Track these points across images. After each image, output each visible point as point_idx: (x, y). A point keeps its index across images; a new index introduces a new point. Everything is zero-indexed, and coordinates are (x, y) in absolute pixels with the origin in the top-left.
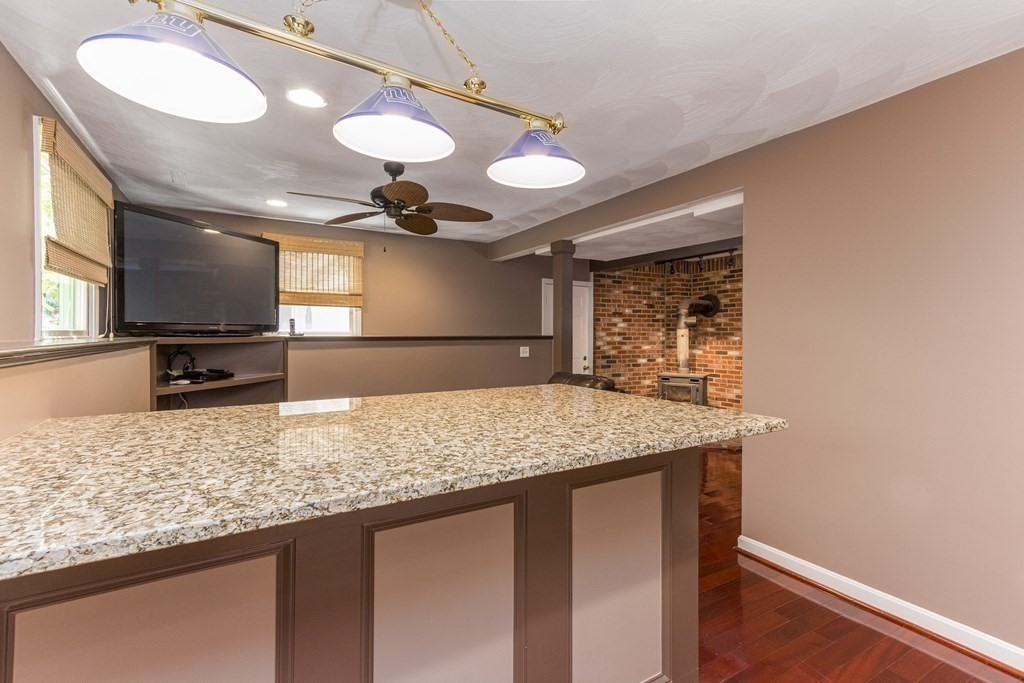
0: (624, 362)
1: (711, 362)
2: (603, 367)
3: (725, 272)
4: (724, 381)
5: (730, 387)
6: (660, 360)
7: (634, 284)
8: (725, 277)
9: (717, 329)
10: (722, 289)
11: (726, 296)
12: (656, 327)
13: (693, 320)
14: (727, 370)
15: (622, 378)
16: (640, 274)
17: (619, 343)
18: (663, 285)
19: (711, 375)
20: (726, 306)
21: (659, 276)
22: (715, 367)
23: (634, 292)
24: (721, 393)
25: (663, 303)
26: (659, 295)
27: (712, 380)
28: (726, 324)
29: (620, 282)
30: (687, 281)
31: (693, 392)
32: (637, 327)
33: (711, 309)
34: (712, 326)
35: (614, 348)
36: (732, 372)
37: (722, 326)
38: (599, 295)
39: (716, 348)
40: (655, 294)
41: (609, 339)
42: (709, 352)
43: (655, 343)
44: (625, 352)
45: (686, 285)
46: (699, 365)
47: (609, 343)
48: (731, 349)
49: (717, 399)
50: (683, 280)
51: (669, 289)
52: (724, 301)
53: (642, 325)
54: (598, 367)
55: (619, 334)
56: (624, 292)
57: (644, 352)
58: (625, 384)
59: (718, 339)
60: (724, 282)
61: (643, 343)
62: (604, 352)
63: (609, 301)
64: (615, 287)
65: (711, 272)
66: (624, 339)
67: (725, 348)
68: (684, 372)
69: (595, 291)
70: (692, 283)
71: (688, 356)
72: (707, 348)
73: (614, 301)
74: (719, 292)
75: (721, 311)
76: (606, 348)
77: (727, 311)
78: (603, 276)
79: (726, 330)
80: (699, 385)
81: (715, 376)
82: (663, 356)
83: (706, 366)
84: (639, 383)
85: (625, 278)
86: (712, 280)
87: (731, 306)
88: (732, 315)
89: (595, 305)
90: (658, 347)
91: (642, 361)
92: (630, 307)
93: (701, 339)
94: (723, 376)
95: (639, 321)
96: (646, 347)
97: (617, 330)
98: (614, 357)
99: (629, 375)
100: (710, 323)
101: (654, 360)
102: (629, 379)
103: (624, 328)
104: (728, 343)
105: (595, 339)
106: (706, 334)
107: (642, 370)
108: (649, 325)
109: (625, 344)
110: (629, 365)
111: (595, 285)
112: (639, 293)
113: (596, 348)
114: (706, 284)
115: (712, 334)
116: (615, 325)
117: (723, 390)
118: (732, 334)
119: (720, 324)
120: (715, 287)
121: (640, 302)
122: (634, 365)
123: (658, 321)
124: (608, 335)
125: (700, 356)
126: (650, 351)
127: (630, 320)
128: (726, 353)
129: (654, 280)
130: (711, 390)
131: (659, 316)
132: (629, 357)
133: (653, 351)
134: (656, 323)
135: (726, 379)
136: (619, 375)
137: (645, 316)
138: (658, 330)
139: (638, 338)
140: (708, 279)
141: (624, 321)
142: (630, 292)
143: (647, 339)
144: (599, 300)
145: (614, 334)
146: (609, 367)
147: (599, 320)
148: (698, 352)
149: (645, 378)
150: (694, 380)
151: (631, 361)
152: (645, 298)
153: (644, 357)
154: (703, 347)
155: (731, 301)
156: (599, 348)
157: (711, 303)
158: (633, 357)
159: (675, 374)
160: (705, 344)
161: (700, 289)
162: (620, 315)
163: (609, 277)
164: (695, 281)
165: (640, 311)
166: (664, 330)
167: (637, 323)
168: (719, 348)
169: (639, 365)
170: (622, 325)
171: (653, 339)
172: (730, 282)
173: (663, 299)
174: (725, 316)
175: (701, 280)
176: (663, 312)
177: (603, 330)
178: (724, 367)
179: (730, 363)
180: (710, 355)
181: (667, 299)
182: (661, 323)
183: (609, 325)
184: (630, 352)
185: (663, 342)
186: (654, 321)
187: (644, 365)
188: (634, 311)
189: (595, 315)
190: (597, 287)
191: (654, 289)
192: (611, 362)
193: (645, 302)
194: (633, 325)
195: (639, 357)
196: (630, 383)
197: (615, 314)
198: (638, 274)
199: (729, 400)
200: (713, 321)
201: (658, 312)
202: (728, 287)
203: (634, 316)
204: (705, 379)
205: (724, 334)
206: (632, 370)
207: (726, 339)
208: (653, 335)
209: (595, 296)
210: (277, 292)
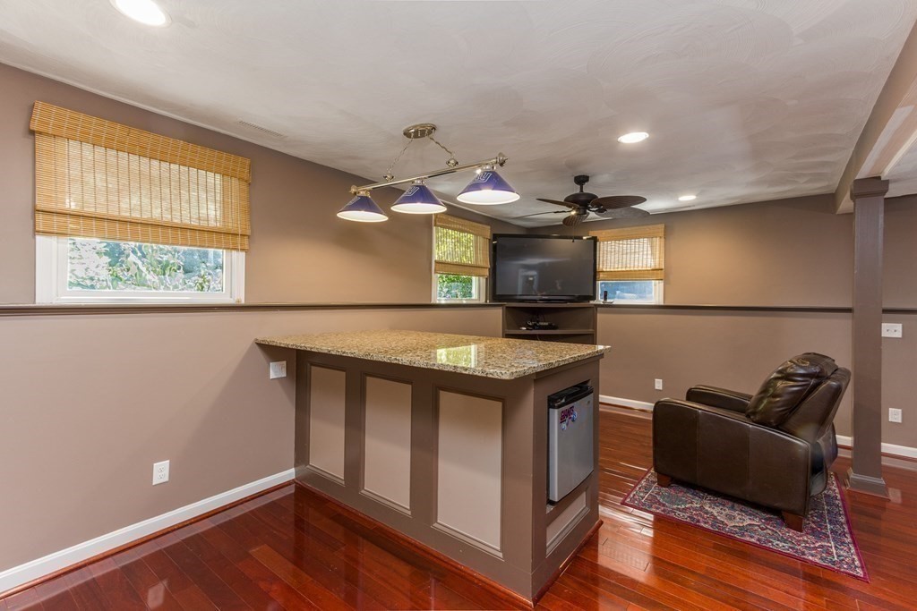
210: (595, 273)
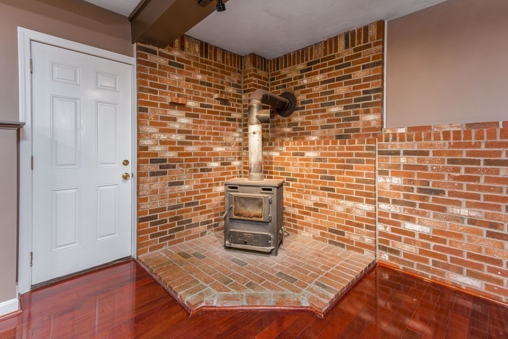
0: (188, 166)
1: (288, 164)
2: (153, 174)
3: (301, 66)
4: (301, 186)
5: (308, 193)
6: (236, 163)
7: (202, 73)
8: (302, 71)
9: (294, 129)
10: (299, 85)
11: (303, 92)
12: (231, 127)
13: (266, 114)
14: (305, 173)
15: (185, 187)
16: (210, 63)
17: (180, 143)
18: (239, 82)
19: (288, 179)
20: (303, 103)
21: (234, 71)
22: (293, 170)
23: (203, 83)
24: (298, 199)
25: (240, 101)
26: (235, 92)
27: (288, 184)
28: (302, 123)
29: (182, 67)
30: (265, 79)
31: (265, 205)
32: (206, 125)
33: (287, 108)
34: (289, 126)
35: (171, 149)
36: (309, 176)
37: (299, 126)
38: (145, 77)
39: (293, 149)
40: (231, 90)
41: (163, 137)
42: (286, 154)
43: (230, 145)
44: (190, 154)
45: (264, 84)
46: (277, 168)
47: (163, 143)
48: (308, 149)
49: (293, 206)
50: (260, 77)
51: (246, 87)
52: (301, 98)
53: (214, 123)
54: (144, 175)
55: (180, 132)
56: (187, 80)
57: (216, 154)
58: (189, 193)
59: (295, 139)
60: (301, 77)
61: (215, 144)
62: (156, 154)
63: (164, 87)
64: (173, 71)
65: (288, 68)
66: (187, 138)
67: (301, 149)
68: (256, 178)
69: (138, 69)
70: (269, 82)
71: (260, 158)
72: (284, 149)
73: (170, 88)
74: (296, 89)
75: (298, 109)
76: (158, 148)
77: (303, 108)
78: (154, 52)
79: (303, 129)
80: (272, 196)
81: (292, 180)
82: (240, 159)
83: (283, 169)
84: (211, 190)
85: (189, 63)
86: (289, 76)
87: (307, 102)
88: (309, 113)
89: (140, 89)
90: (233, 149)
91: (214, 165)
92: (195, 99)
93: (278, 141)
94: (300, 181)
95: (210, 118)
96: (219, 149)
97: (177, 126)
98: (171, 160)
99: (196, 182)
100: (287, 123)
101: (229, 164)
102: (195, 187)
103: (188, 125)
104: (306, 143)
105: (140, 136)
106: (283, 135)
107: (214, 175)
108: (222, 124)
109: (190, 144)
110: (195, 171)
111: (138, 61)
112: (210, 85)
113: (142, 150)
114: (283, 81)
115: (289, 135)
116: (174, 119)
117: (300, 197)
118: (309, 134)
119: (296, 124)
120: (292, 84)
121: (211, 96)
122: (202, 170)
123: (234, 120)
124: (161, 131)
125: (277, 158)
126: (224, 153)
127: (197, 116)
128: (303, 154)
129: (229, 74)
130: (287, 195)
131: (235, 115)
132: (194, 160)
133: (229, 154)
134: (231, 123)
135: (304, 184)
136: (182, 183)
137: (217, 113)
138: (234, 130)
139: (209, 138)
140: (285, 76)
141: (187, 115)
142: (196, 81)
143: (220, 139)
144: (145, 83)
145: (172, 131)
146: (164, 173)
147: (146, 110)
148: (276, 154)
149: (217, 185)
150: (267, 189)
151: (198, 165)
152: (217, 92)
153: (216, 160)
154: (280, 148)
155: (307, 97)
156: (146, 148)
157: (287, 101)
158: (201, 160)
159: (246, 181)
160: (281, 145)
161: (277, 88)
162: (182, 106)
163: (162, 55)
164: (273, 79)
165: (211, 107)
166: (241, 130)
167: (206, 121)
168: (296, 149)
169: (210, 170)
170: (185, 120)
171: (226, 139)
172: (308, 76)
173: (240, 97)
174: (302, 114)
175: (278, 78)
176: (239, 111)
177: (153, 124)
178: (301, 170)
179: (307, 165)
180: (286, 157)
181: (244, 97)
182: (237, 123)
183: (162, 118)
184: (196, 154)
185: (240, 144)
186: (228, 119)
187: (217, 169)
188: (202, 105)
189: (139, 102)
190: (142, 64)
191: (229, 84)
192: (168, 167)
193: (216, 96)
194: (201, 122)
195: (210, 160)
196: (197, 192)
197: (173, 105)
198: (206, 62)
199: (307, 208)
200: (289, 120)
201: (234, 110)
202: (305, 81)
203: (203, 111)
204: (280, 187)
205: (301, 134)
206: (200, 176)
207: (303, 139)
208: (227, 135)
209: (139, 76)
